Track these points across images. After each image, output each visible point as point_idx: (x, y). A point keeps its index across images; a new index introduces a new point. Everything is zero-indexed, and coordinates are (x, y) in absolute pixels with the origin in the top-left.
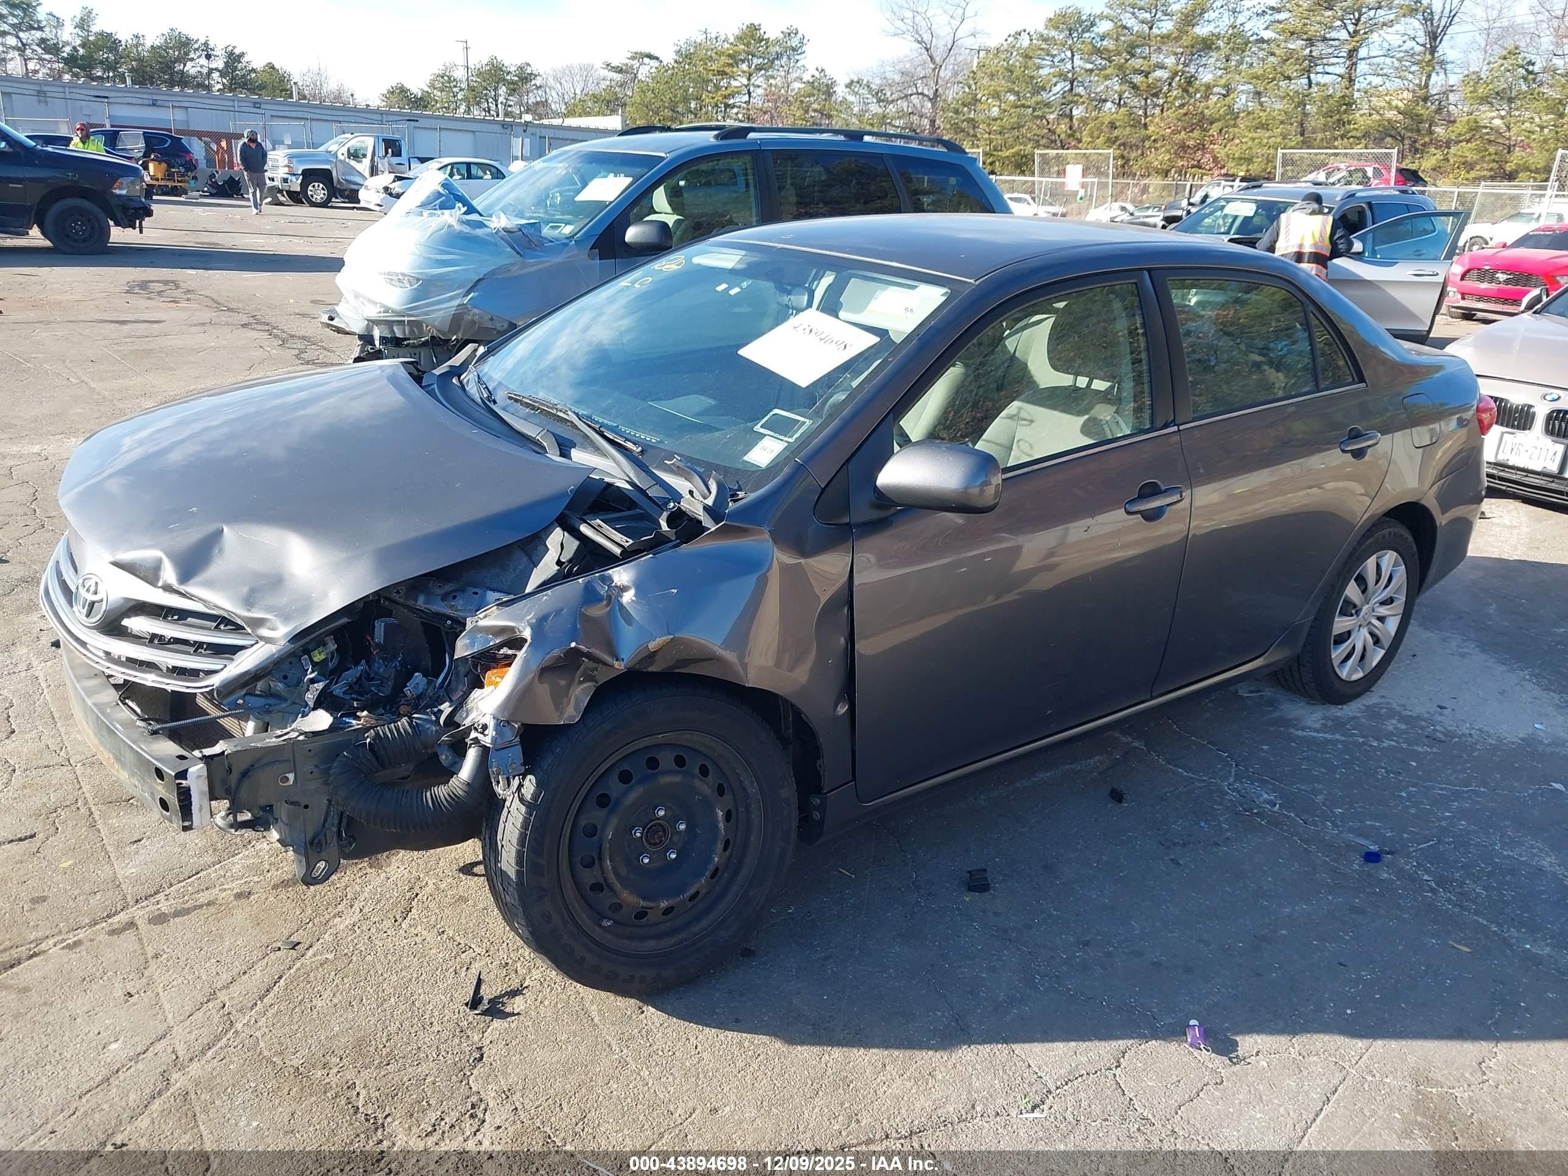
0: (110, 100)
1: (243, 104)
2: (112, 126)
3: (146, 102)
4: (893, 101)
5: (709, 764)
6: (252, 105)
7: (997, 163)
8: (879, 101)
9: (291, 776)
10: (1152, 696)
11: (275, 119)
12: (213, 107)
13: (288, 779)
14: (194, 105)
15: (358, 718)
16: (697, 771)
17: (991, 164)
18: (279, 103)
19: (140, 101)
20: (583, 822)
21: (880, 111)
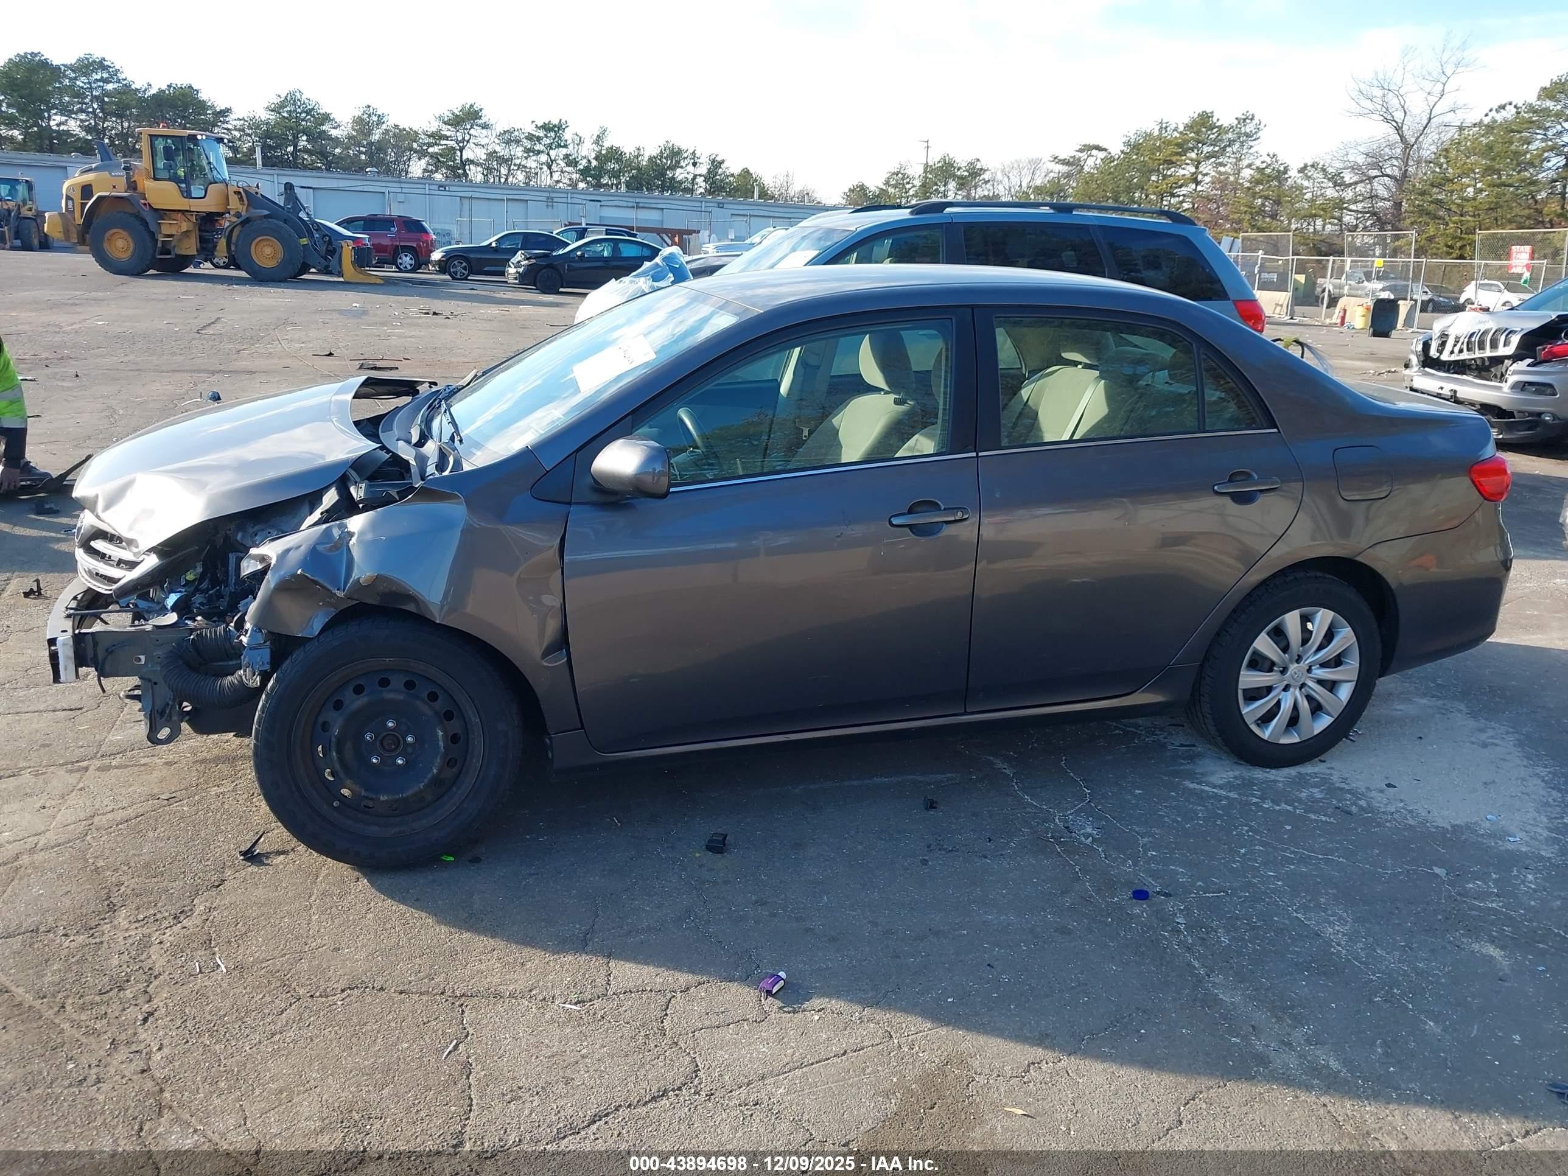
0: (602, 204)
1: (708, 204)
2: (587, 224)
3: (630, 204)
4: (1350, 185)
5: (440, 693)
6: (716, 205)
7: (1468, 247)
8: (1335, 185)
9: (143, 658)
10: (965, 711)
11: (734, 217)
12: (684, 208)
13: (140, 660)
14: (669, 206)
15: (195, 620)
16: (425, 695)
17: (1461, 248)
18: (740, 203)
19: (625, 204)
20: (321, 720)
21: (1336, 195)
